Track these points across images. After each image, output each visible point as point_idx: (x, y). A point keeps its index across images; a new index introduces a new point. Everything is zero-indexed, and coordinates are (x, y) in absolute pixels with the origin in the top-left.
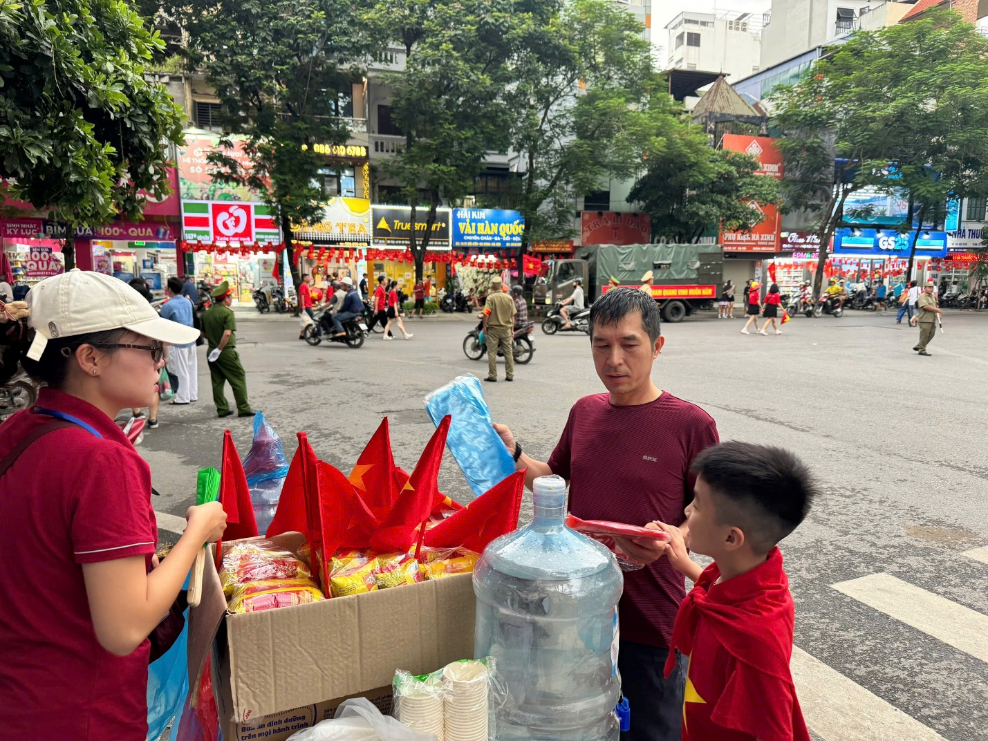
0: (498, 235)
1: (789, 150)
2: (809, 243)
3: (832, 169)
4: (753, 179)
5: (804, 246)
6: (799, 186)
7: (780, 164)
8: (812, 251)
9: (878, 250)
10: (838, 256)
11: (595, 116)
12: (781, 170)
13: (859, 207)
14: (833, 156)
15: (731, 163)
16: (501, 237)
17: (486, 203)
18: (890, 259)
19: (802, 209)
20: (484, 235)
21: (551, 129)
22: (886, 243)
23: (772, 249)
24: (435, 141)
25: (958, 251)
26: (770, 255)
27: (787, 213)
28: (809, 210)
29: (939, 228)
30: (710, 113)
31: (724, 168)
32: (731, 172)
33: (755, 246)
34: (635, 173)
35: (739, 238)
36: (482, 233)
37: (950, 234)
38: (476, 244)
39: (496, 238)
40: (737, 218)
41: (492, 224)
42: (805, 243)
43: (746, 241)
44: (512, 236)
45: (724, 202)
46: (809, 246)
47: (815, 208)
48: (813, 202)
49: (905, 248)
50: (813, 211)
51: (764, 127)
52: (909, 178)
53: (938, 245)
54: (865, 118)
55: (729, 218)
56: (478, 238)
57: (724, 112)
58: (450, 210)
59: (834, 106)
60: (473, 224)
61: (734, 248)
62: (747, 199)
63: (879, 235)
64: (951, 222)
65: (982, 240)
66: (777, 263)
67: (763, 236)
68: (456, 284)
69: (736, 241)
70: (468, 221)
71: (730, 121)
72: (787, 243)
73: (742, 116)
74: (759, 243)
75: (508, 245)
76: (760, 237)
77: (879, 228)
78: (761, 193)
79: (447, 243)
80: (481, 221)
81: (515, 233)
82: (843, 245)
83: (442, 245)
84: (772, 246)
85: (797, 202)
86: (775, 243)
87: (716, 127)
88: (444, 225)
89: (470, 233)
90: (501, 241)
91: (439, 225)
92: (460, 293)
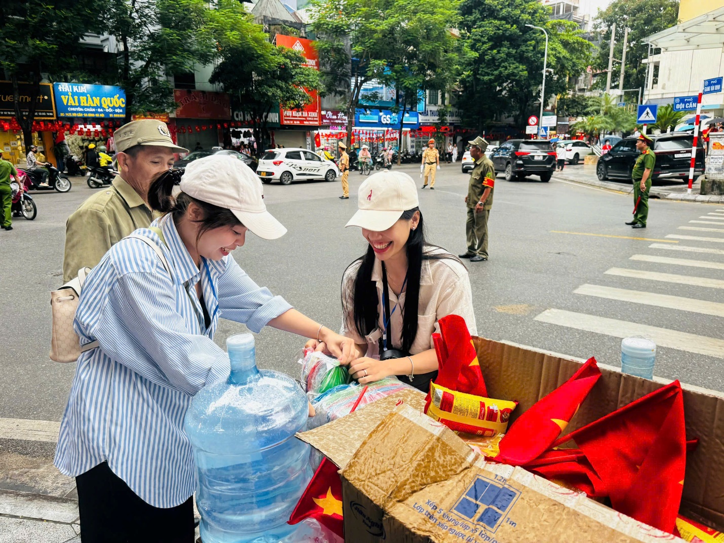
0: (101, 107)
1: (323, 50)
2: (339, 119)
3: (350, 66)
4: (302, 70)
5: (337, 121)
6: (331, 76)
7: (316, 60)
8: (342, 125)
9: (380, 124)
10: (358, 128)
11: (179, 10)
12: (318, 64)
13: (369, 94)
14: (350, 57)
15: (286, 57)
16: (103, 108)
17: (86, 79)
18: (388, 130)
19: (333, 94)
20: (87, 107)
21: (139, 18)
22: (385, 119)
23: (317, 123)
24: (33, 18)
25: (425, 125)
26: (316, 128)
27: (324, 96)
28: (337, 94)
29: (414, 109)
30: (264, 16)
31: (282, 60)
32: (287, 64)
33: (305, 121)
34: (213, 60)
35: (294, 115)
36: (86, 105)
37: (421, 114)
38: (80, 115)
39: (99, 110)
40: (294, 99)
41: (94, 98)
42: (337, 119)
43: (299, 117)
44: (114, 108)
45: (284, 86)
46: (340, 122)
47: (341, 93)
48: (340, 89)
49: (396, 123)
50: (341, 95)
51: (303, 31)
52: (398, 74)
53: (413, 120)
54: (371, 30)
55: (288, 99)
56: (82, 110)
57: (274, 17)
58: (51, 85)
59: (349, 19)
60: (76, 97)
61: (292, 122)
62: (298, 85)
63: (381, 114)
64: (420, 107)
65: (438, 118)
66: (320, 134)
67: (309, 113)
68: (64, 151)
69: (293, 117)
70: (70, 94)
71: (279, 25)
72: (326, 119)
73: (287, 21)
74: (308, 119)
75: (111, 115)
76: (308, 114)
77: (381, 109)
78: (309, 81)
79: (51, 114)
80: (83, 94)
81: (117, 106)
82: (360, 120)
83: (47, 116)
84: (317, 121)
85: (330, 89)
86: (318, 119)
87: (269, 28)
88: (46, 97)
89: (73, 104)
90: (104, 112)
91: (41, 97)
92: (71, 159)
